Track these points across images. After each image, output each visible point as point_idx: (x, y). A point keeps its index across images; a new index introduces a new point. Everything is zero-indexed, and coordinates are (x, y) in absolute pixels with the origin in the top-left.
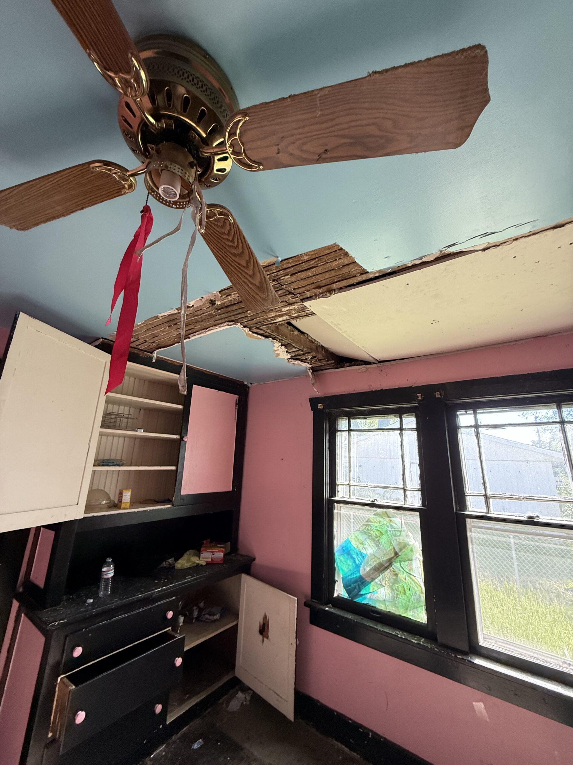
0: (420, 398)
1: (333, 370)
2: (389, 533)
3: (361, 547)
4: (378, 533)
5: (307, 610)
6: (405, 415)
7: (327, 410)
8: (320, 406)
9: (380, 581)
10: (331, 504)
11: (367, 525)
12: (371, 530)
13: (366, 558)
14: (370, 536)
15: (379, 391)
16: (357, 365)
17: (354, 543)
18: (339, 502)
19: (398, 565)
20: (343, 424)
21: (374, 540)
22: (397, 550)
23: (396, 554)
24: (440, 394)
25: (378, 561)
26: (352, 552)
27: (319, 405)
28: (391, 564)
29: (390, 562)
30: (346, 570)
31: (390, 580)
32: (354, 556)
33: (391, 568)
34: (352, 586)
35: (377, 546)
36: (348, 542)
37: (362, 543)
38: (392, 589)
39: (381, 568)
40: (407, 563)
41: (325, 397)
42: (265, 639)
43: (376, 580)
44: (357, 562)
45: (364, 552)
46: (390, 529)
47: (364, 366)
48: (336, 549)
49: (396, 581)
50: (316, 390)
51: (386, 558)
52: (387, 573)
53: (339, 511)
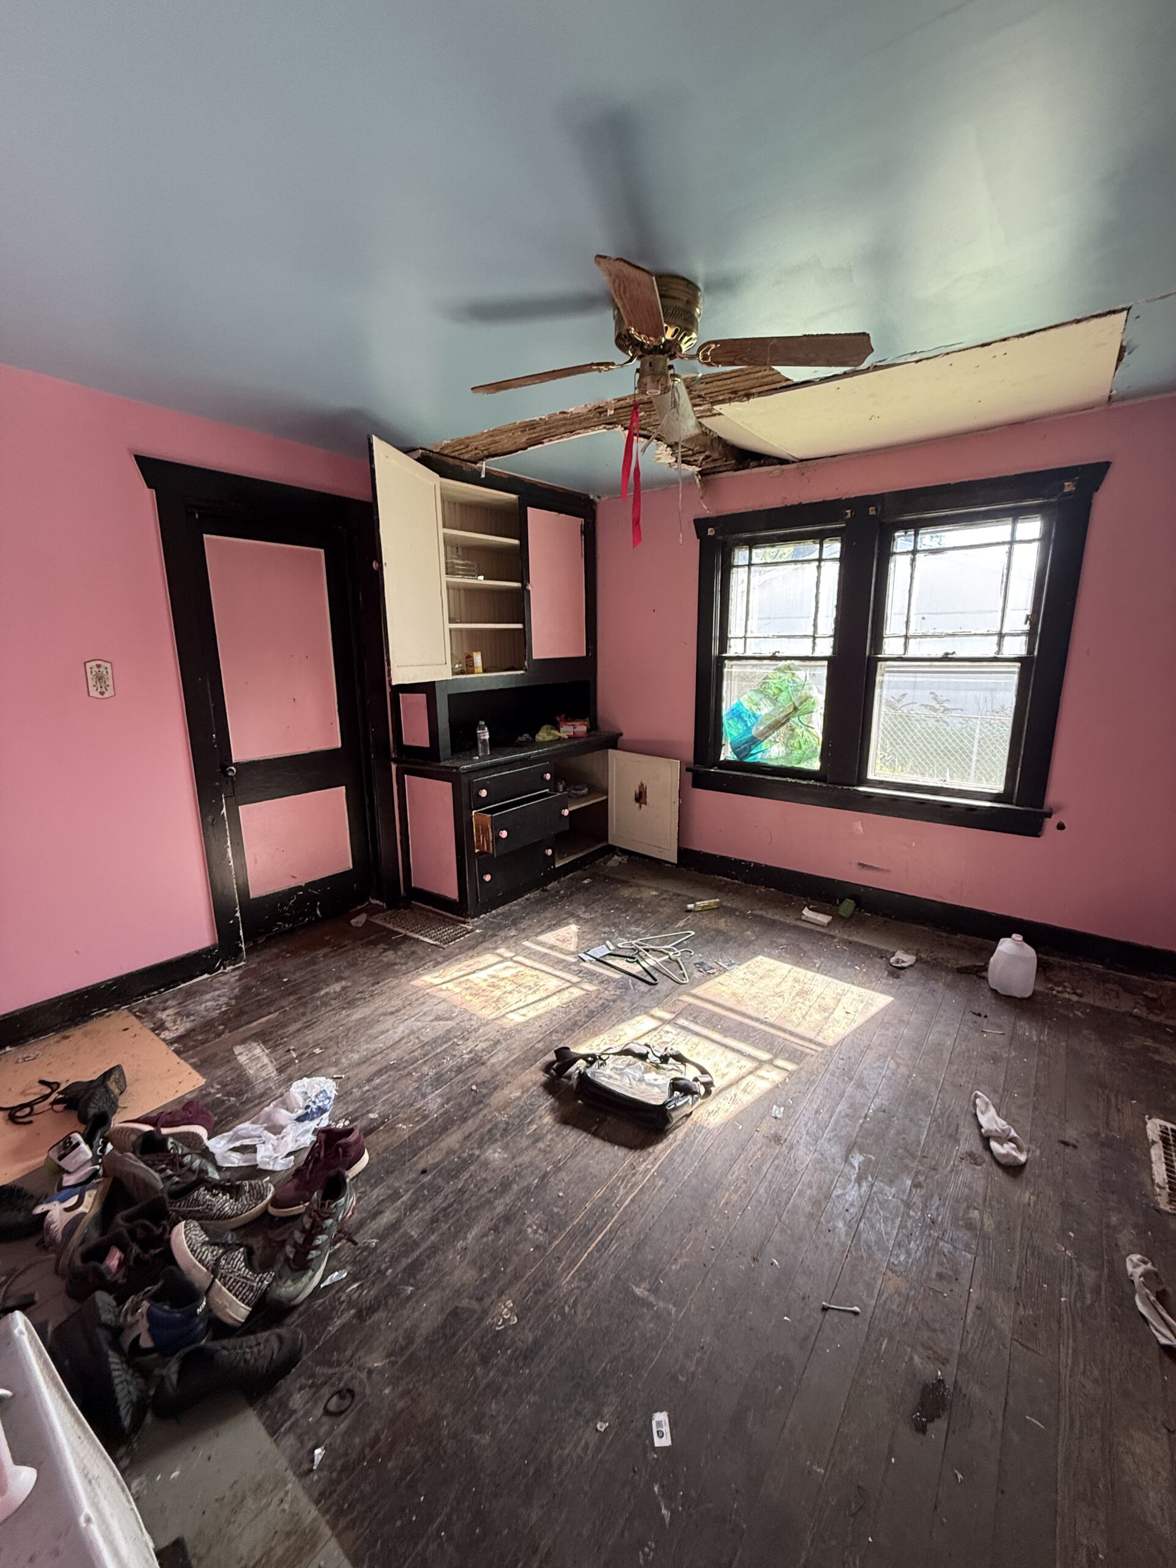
0: (849, 516)
1: (732, 473)
2: (790, 689)
3: (754, 708)
4: (776, 691)
5: (690, 774)
6: (827, 540)
7: (720, 537)
8: (711, 532)
9: (774, 738)
10: (721, 661)
11: (764, 683)
12: (769, 688)
13: (759, 719)
14: (767, 696)
15: (796, 506)
16: (769, 465)
17: (746, 705)
18: (731, 658)
19: (796, 719)
20: (741, 556)
21: (770, 699)
22: (797, 704)
23: (796, 709)
24: (876, 510)
25: (774, 719)
26: (743, 715)
27: (709, 529)
28: (788, 720)
29: (787, 718)
30: (735, 734)
31: (785, 735)
32: (746, 719)
33: (788, 724)
34: (742, 747)
35: (774, 704)
36: (740, 704)
37: (756, 704)
38: (787, 746)
39: (776, 725)
40: (806, 716)
41: (718, 517)
42: (643, 805)
43: (770, 738)
44: (749, 725)
45: (758, 713)
46: (791, 685)
47: (778, 466)
48: (724, 713)
49: (792, 736)
50: (705, 507)
51: (783, 715)
52: (783, 729)
53: (731, 670)
